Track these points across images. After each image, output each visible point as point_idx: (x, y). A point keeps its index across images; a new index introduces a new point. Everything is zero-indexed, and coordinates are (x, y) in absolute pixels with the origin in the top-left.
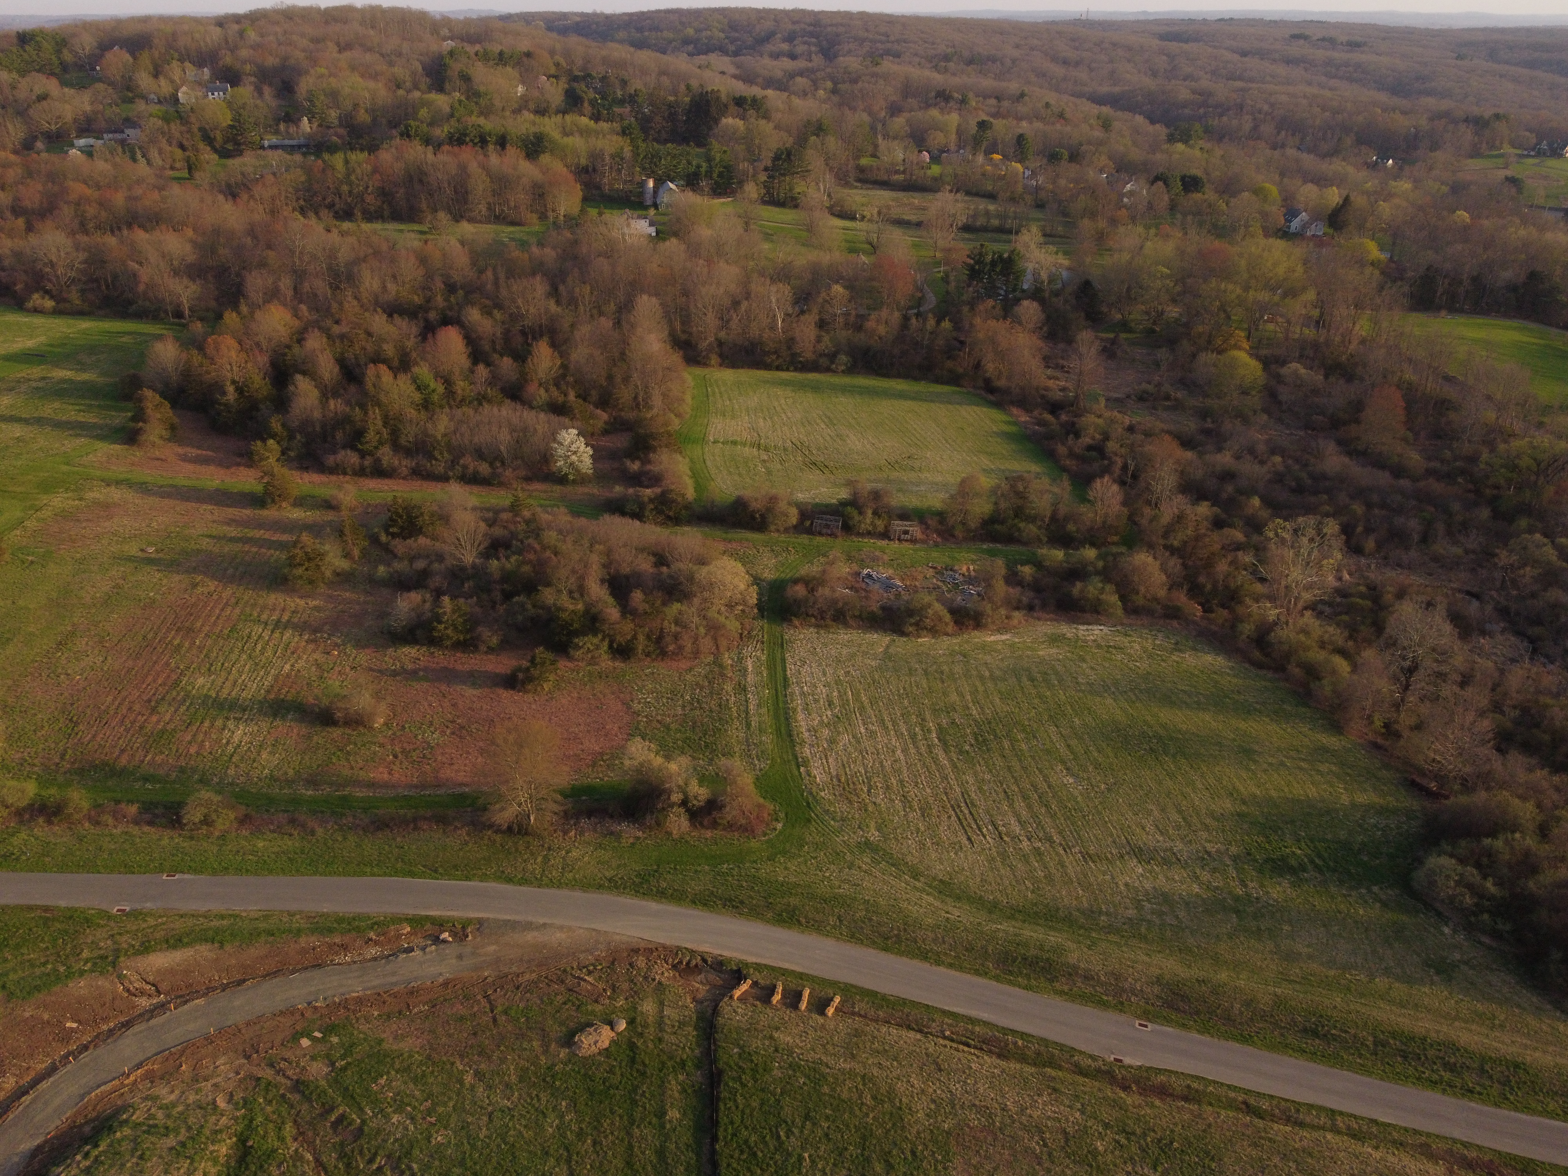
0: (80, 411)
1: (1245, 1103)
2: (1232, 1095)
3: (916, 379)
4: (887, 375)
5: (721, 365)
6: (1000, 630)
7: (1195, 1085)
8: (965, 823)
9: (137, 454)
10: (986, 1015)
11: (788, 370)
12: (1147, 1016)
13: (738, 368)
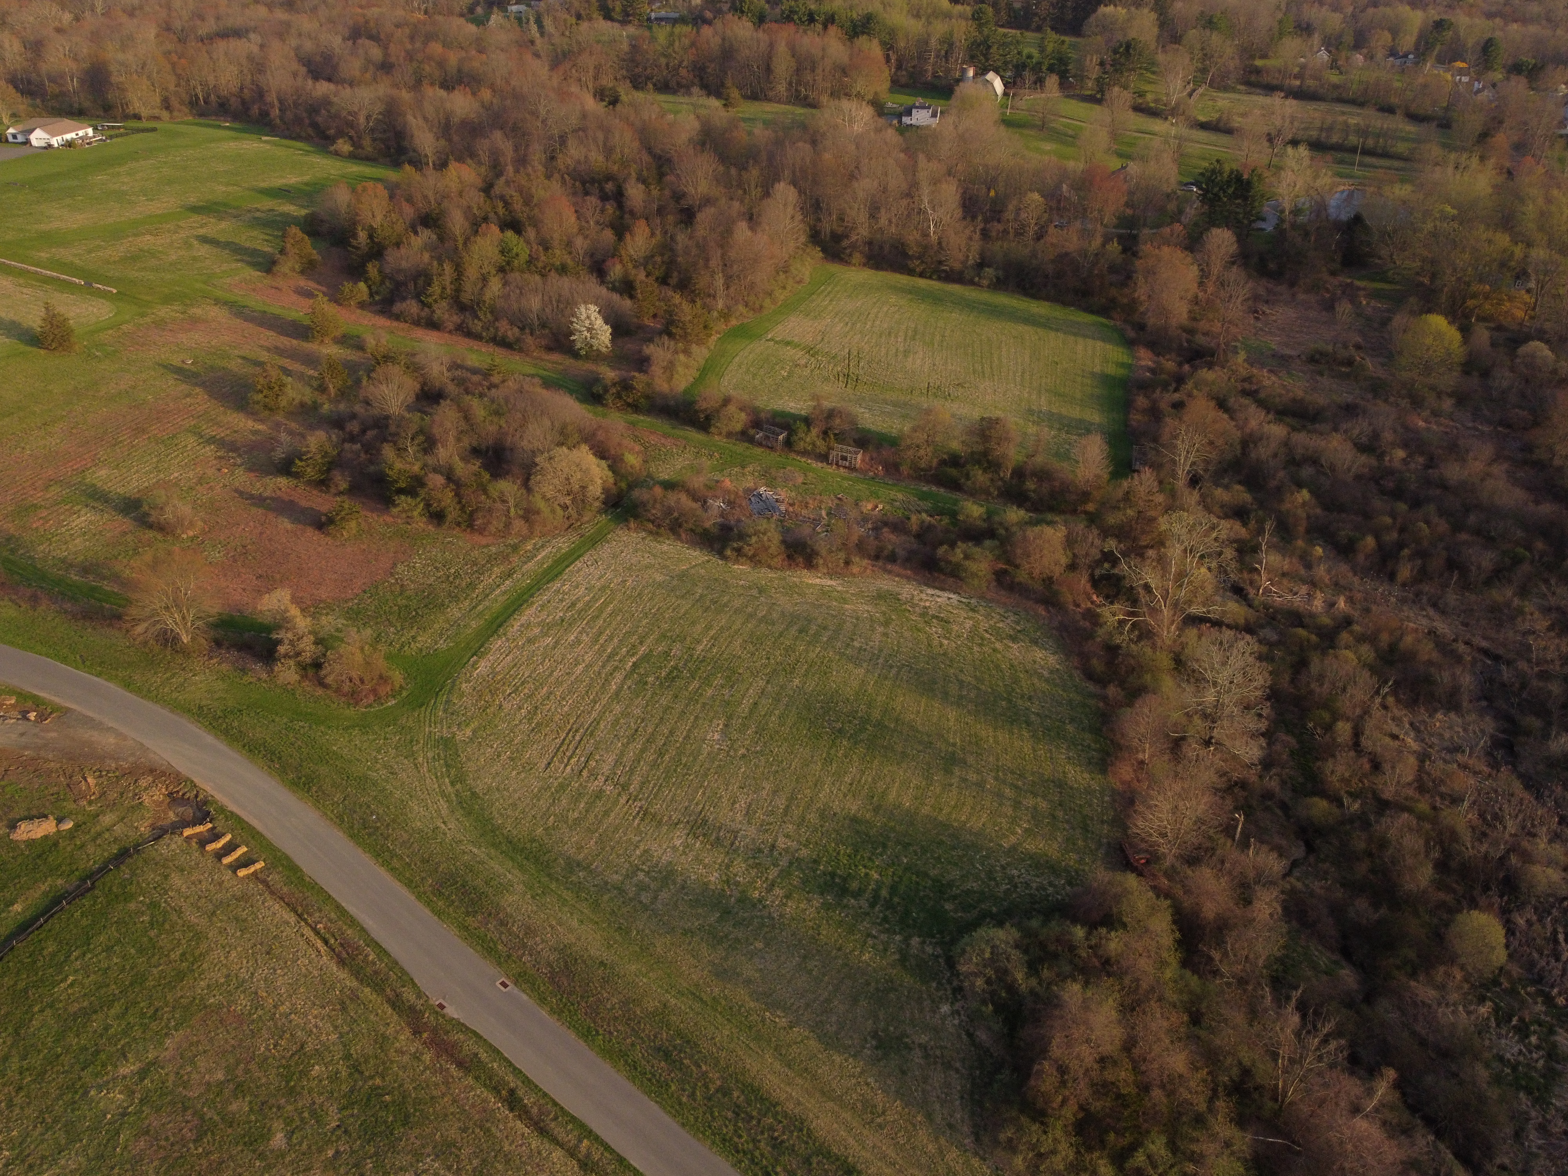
0: (267, 241)
1: (512, 1092)
2: (510, 1078)
3: (1065, 304)
4: (1035, 297)
5: (864, 265)
6: (831, 575)
7: (483, 1056)
8: (565, 747)
9: (268, 281)
10: (371, 923)
11: (930, 278)
12: (521, 978)
13: (882, 269)
